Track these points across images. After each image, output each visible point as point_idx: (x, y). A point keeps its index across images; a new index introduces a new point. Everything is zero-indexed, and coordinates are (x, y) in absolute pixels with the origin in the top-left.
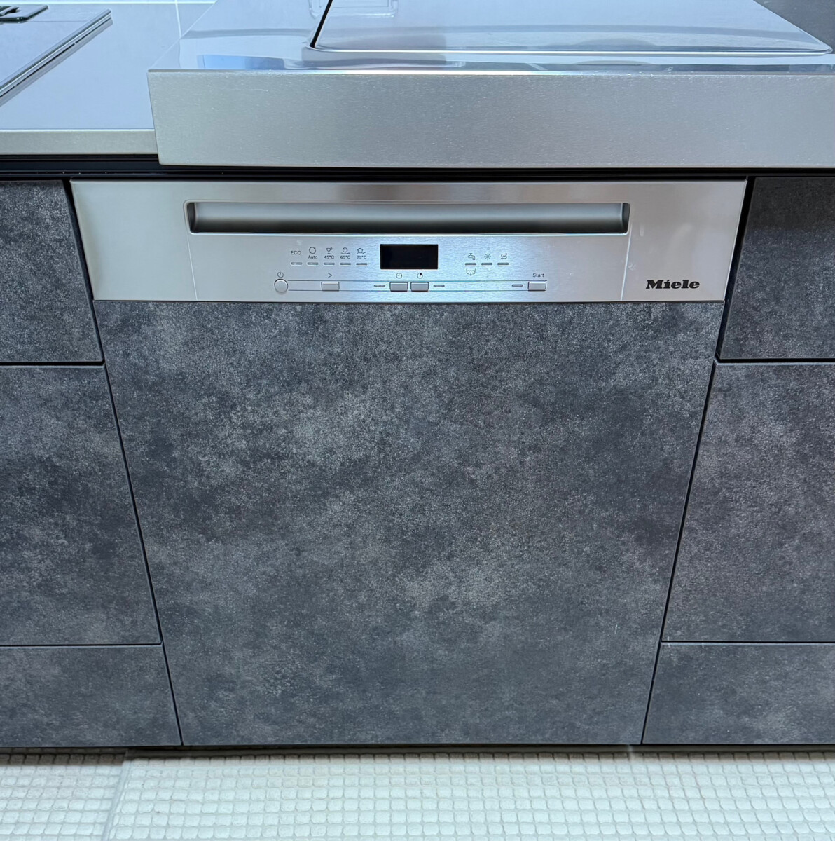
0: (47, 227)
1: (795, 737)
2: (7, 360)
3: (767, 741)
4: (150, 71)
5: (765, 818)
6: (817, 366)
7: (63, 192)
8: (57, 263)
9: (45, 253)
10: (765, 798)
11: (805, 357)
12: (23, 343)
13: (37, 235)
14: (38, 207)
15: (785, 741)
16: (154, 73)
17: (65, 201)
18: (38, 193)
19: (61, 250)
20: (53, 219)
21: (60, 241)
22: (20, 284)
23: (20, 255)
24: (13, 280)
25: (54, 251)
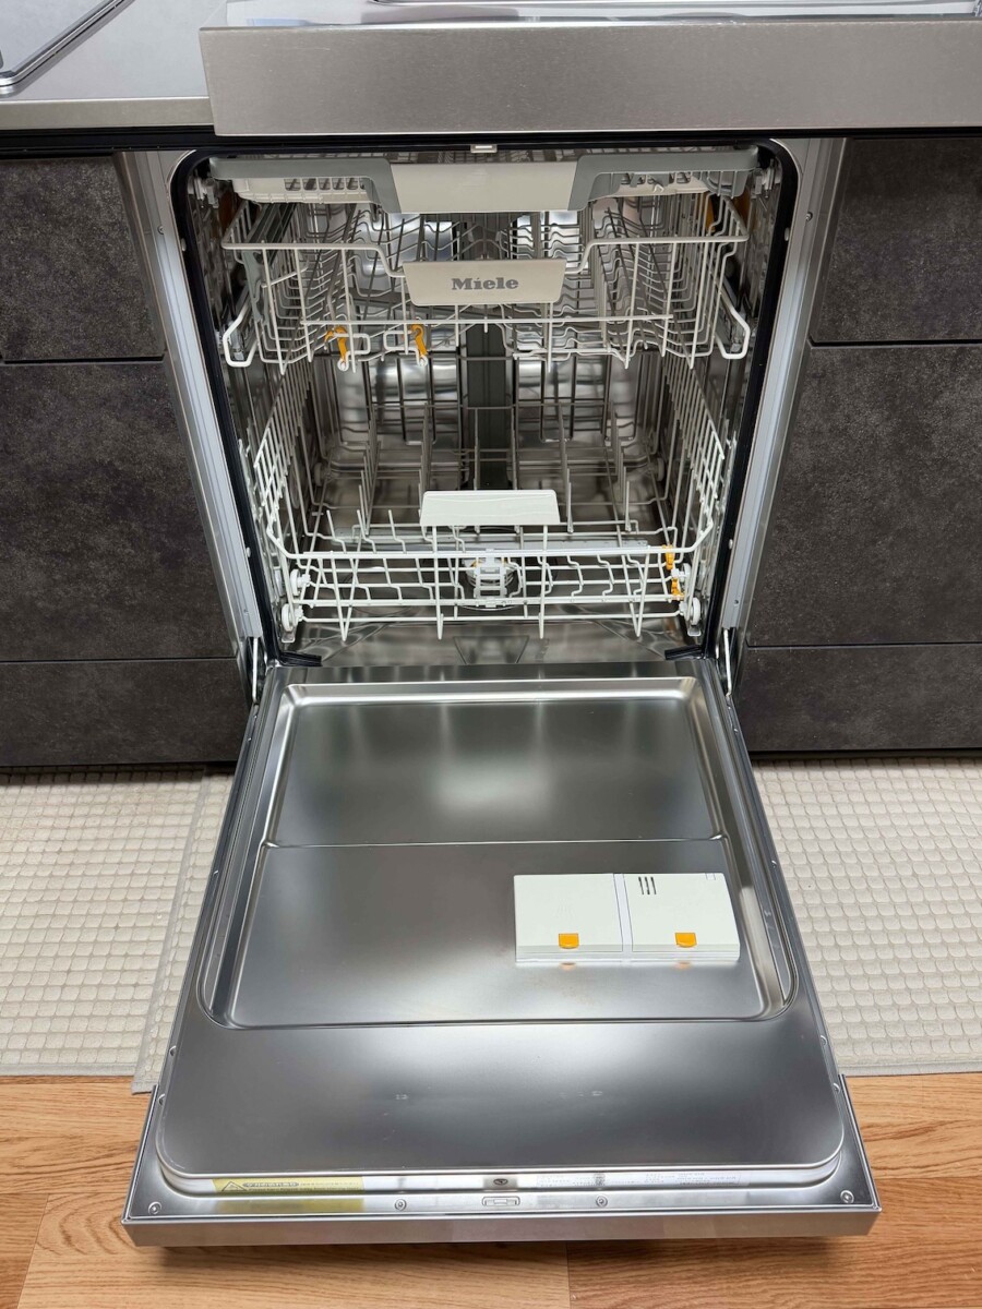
0: (98, 209)
1: (884, 741)
2: (62, 357)
3: (855, 746)
4: (202, 29)
5: (852, 823)
6: (916, 349)
7: (112, 170)
8: (109, 249)
9: (97, 238)
10: (851, 803)
11: (903, 339)
12: (78, 338)
13: (87, 218)
14: (87, 187)
15: (873, 746)
16: (207, 32)
17: (116, 180)
18: (86, 170)
19: (114, 235)
20: (104, 200)
21: (113, 224)
22: (72, 273)
23: (71, 241)
24: (64, 269)
25: (107, 236)
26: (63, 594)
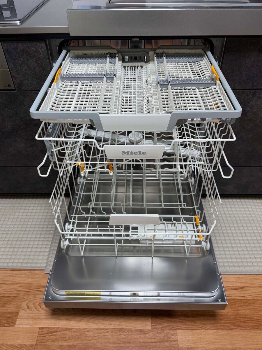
0: (41, 54)
2: (31, 90)
4: (67, 10)
7: (44, 44)
8: (43, 63)
9: (40, 61)
12: (35, 85)
13: (38, 56)
14: (38, 48)
16: (68, 11)
17: (45, 46)
18: (38, 44)
20: (42, 51)
21: (44, 57)
22: (34, 69)
23: (34, 61)
24: (32, 68)
25: (43, 60)
26: (29, 149)
